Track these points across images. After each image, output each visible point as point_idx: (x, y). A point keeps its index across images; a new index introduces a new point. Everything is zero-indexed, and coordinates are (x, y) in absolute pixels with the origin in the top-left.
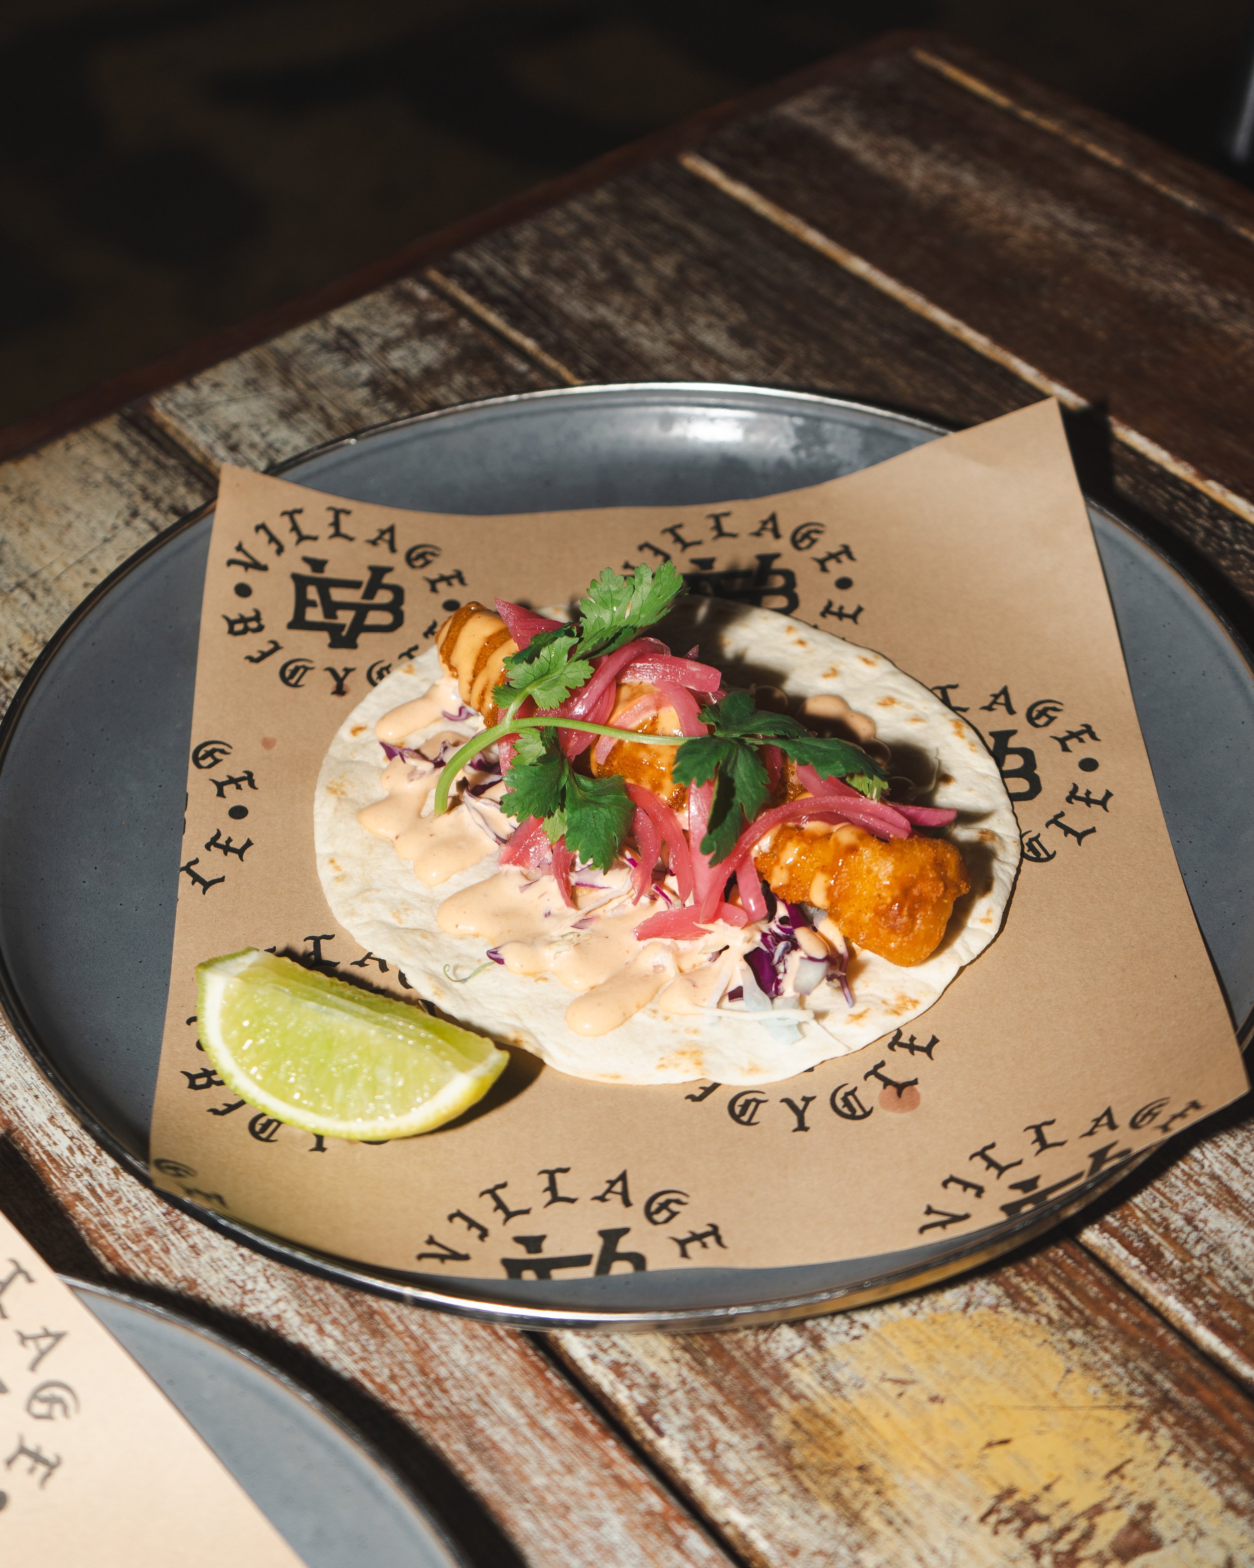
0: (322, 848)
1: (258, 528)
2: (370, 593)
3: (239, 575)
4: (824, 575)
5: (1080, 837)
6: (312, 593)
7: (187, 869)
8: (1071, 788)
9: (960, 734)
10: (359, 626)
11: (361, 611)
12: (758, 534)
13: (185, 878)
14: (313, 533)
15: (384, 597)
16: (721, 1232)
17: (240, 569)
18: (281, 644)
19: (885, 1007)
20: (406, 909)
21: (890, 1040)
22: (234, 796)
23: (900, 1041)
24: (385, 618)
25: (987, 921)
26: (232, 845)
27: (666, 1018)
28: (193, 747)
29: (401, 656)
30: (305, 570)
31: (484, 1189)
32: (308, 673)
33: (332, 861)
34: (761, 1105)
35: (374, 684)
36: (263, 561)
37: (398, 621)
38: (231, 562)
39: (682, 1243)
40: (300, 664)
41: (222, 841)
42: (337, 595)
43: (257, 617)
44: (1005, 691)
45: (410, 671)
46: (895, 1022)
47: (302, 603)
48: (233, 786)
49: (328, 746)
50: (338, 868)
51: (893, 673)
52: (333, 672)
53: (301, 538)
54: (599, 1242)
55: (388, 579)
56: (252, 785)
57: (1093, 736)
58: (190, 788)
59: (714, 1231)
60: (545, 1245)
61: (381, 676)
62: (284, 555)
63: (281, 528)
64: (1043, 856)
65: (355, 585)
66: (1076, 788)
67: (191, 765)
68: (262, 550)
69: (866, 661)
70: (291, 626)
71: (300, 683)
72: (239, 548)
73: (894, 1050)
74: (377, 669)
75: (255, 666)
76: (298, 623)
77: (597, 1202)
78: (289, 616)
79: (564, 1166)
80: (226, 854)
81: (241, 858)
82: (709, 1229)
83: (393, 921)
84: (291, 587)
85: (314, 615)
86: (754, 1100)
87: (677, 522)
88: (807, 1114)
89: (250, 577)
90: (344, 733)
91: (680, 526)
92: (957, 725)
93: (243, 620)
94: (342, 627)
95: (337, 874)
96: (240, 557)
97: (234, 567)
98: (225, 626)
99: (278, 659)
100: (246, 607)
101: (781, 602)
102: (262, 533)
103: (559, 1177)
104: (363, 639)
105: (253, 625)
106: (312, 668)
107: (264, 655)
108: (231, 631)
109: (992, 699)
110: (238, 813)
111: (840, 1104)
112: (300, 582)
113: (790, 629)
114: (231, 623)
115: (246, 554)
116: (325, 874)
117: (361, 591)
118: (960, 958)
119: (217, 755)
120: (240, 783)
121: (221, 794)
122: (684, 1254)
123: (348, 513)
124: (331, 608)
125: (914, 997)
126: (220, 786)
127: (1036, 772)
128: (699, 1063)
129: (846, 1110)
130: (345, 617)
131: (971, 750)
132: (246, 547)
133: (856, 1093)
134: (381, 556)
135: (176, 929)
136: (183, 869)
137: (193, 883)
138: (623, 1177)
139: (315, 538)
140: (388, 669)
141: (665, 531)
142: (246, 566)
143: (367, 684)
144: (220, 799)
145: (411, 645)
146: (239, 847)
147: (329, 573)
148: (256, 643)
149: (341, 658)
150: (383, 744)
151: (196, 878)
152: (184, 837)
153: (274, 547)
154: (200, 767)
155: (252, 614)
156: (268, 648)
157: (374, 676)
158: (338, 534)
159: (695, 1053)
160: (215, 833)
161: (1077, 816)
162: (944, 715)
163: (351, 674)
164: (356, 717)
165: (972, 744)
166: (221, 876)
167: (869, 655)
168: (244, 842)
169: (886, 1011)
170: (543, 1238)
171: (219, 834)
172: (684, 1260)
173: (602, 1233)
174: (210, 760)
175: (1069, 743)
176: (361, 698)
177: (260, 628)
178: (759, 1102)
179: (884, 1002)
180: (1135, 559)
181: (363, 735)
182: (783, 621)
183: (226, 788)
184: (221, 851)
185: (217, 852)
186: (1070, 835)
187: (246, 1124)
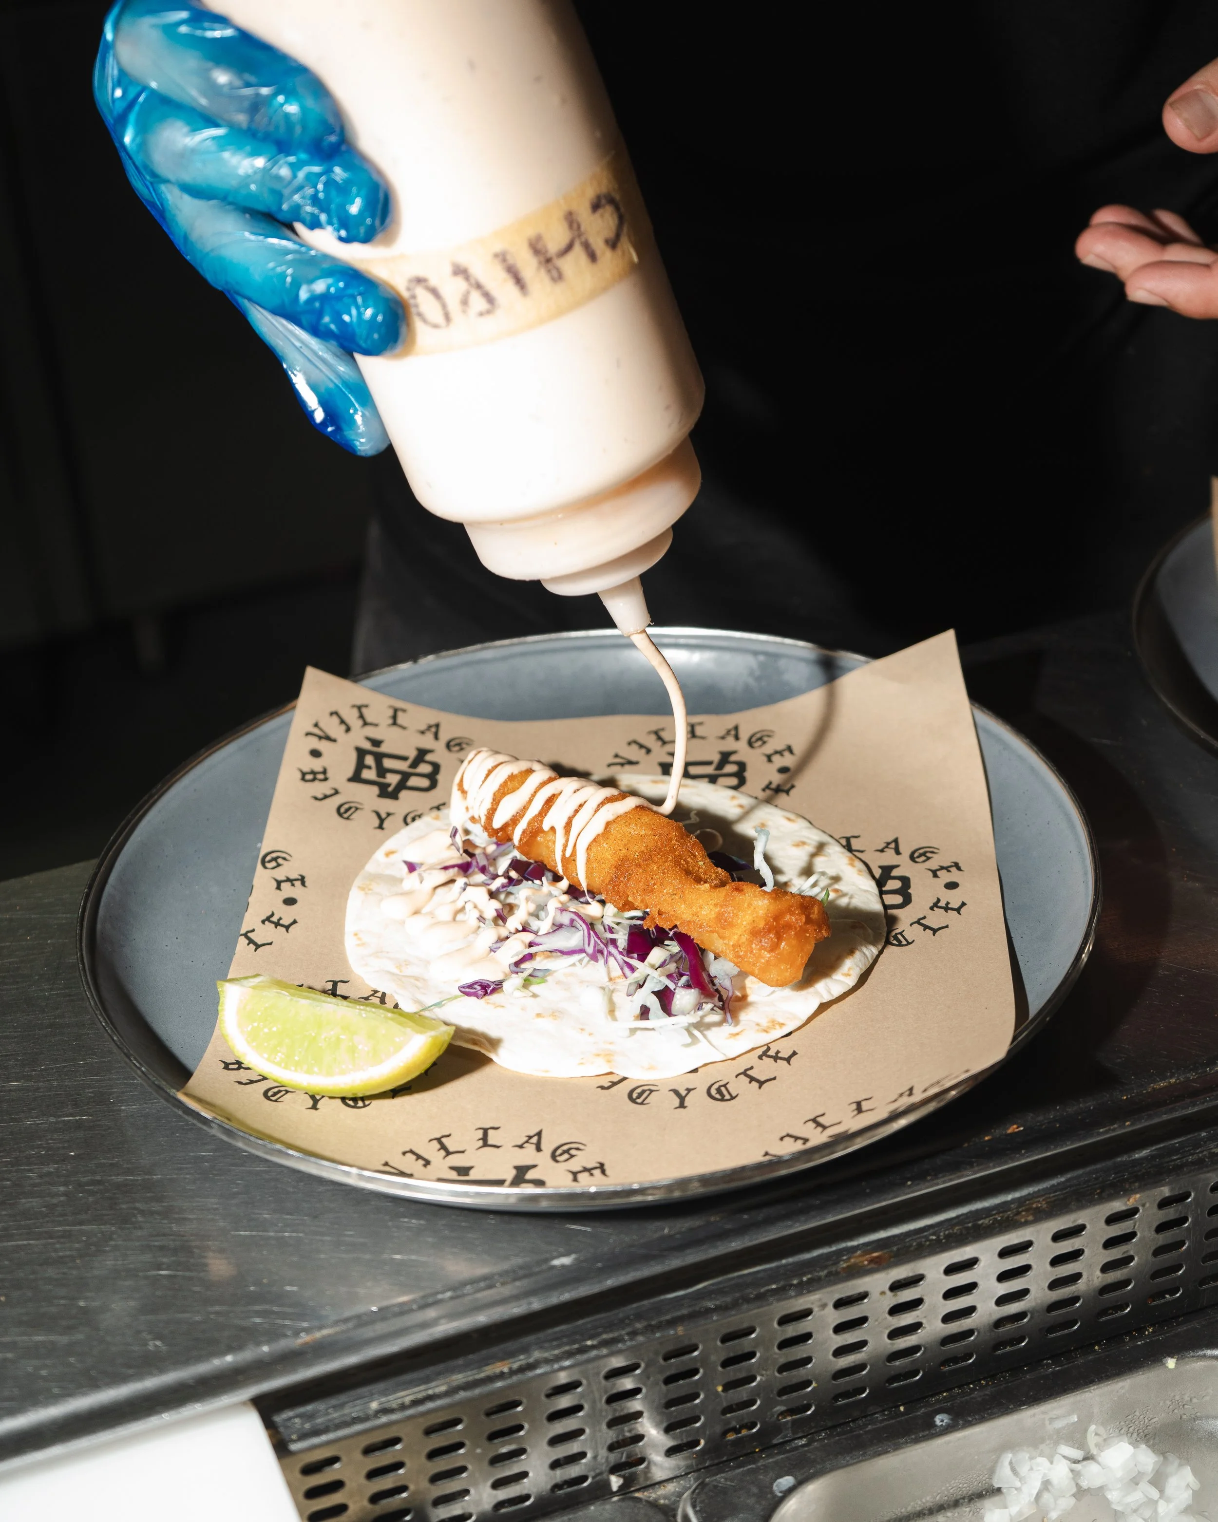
0: (350, 927)
1: (332, 714)
2: (414, 765)
3: (315, 743)
4: (770, 765)
5: (935, 931)
6: (369, 760)
7: (246, 935)
8: (935, 900)
9: (852, 865)
10: (402, 785)
11: (406, 776)
12: (723, 738)
13: (243, 941)
14: (375, 721)
15: (424, 768)
16: (606, 1167)
17: (315, 739)
18: (340, 790)
19: (757, 1027)
20: (407, 965)
21: (761, 1053)
22: (288, 890)
23: (768, 1054)
24: (425, 783)
25: (848, 975)
26: (281, 922)
27: (590, 1034)
28: (262, 854)
29: (432, 809)
30: (367, 746)
31: (433, 1137)
32: (358, 811)
33: (356, 935)
34: (653, 1093)
35: (407, 824)
36: (332, 735)
37: (434, 785)
38: (308, 734)
39: (575, 1174)
40: (352, 805)
41: (274, 919)
42: (388, 763)
43: (325, 772)
44: (896, 841)
45: (437, 818)
46: (765, 1038)
47: (360, 765)
48: (289, 884)
49: (366, 863)
50: (359, 939)
51: (809, 828)
52: (378, 815)
53: (365, 724)
54: (514, 1172)
55: (429, 757)
56: (303, 884)
57: (959, 869)
58: (256, 882)
59: (602, 1167)
60: (472, 1172)
61: (414, 819)
62: (351, 734)
63: (351, 717)
64: (904, 942)
65: (404, 759)
66: (939, 900)
67: (259, 866)
68: (333, 728)
69: (789, 819)
70: (350, 780)
71: (351, 817)
72: (316, 725)
73: (762, 1059)
74: (411, 815)
75: (318, 803)
76: (356, 778)
77: (517, 1149)
78: (350, 772)
79: (496, 1126)
80: (276, 927)
81: (287, 931)
82: (598, 1165)
83: (395, 971)
84: (353, 756)
85: (368, 774)
86: (649, 1090)
87: (660, 727)
88: (687, 1099)
89: (323, 746)
90: (379, 855)
91: (663, 729)
92: (851, 859)
93: (313, 772)
94: (389, 785)
95: (359, 942)
96: (316, 731)
97: (310, 738)
98: (299, 775)
99: (337, 800)
100: (317, 764)
101: (734, 781)
102: (335, 718)
103: (490, 1132)
104: (403, 794)
105: (321, 776)
106: (362, 809)
107: (326, 797)
108: (303, 779)
109: (885, 845)
110: (290, 901)
111: (713, 1092)
112: (361, 753)
113: (733, 798)
114: (304, 774)
115: (321, 729)
116: (349, 943)
117: (409, 762)
118: (822, 996)
119: (280, 861)
120: (294, 882)
121: (278, 888)
122: (575, 1180)
123: (404, 711)
124: (382, 772)
125: (781, 1021)
126: (279, 884)
127: (909, 891)
128: (609, 1061)
129: (718, 1096)
130: (393, 779)
131: (859, 874)
132: (321, 725)
133: (728, 1086)
134: (427, 742)
135: (230, 970)
136: (242, 935)
137: (248, 944)
138: (539, 1134)
139: (376, 725)
140: (420, 816)
141: (650, 733)
142: (320, 738)
143: (402, 823)
144: (278, 891)
145: (441, 802)
146: (287, 924)
147: (383, 749)
148: (320, 788)
149: (385, 805)
150: (406, 862)
151: (251, 941)
152: (246, 914)
153: (343, 727)
154: (265, 868)
155: (321, 769)
156: (329, 792)
157: (409, 819)
158: (395, 723)
159: (608, 1056)
160: (270, 913)
161: (936, 919)
162: (843, 853)
163: (390, 818)
164: (390, 844)
165: (860, 871)
166: (270, 942)
167: (792, 816)
168: (291, 921)
169: (758, 1030)
170: (471, 1168)
171: (273, 915)
172: (575, 1184)
173: (516, 1168)
174: (274, 864)
175: (939, 873)
176: (396, 831)
177: (326, 779)
178: (651, 1091)
179: (758, 1025)
180: (1006, 746)
181: (393, 857)
182: (731, 793)
183: (283, 885)
184: (273, 925)
185: (269, 926)
186: (927, 930)
187: (262, 1091)
